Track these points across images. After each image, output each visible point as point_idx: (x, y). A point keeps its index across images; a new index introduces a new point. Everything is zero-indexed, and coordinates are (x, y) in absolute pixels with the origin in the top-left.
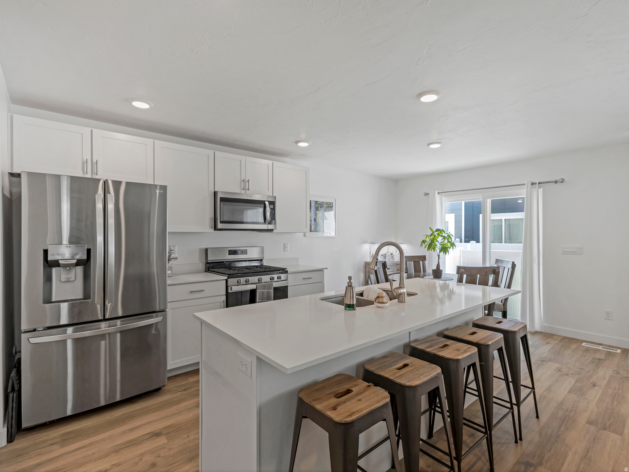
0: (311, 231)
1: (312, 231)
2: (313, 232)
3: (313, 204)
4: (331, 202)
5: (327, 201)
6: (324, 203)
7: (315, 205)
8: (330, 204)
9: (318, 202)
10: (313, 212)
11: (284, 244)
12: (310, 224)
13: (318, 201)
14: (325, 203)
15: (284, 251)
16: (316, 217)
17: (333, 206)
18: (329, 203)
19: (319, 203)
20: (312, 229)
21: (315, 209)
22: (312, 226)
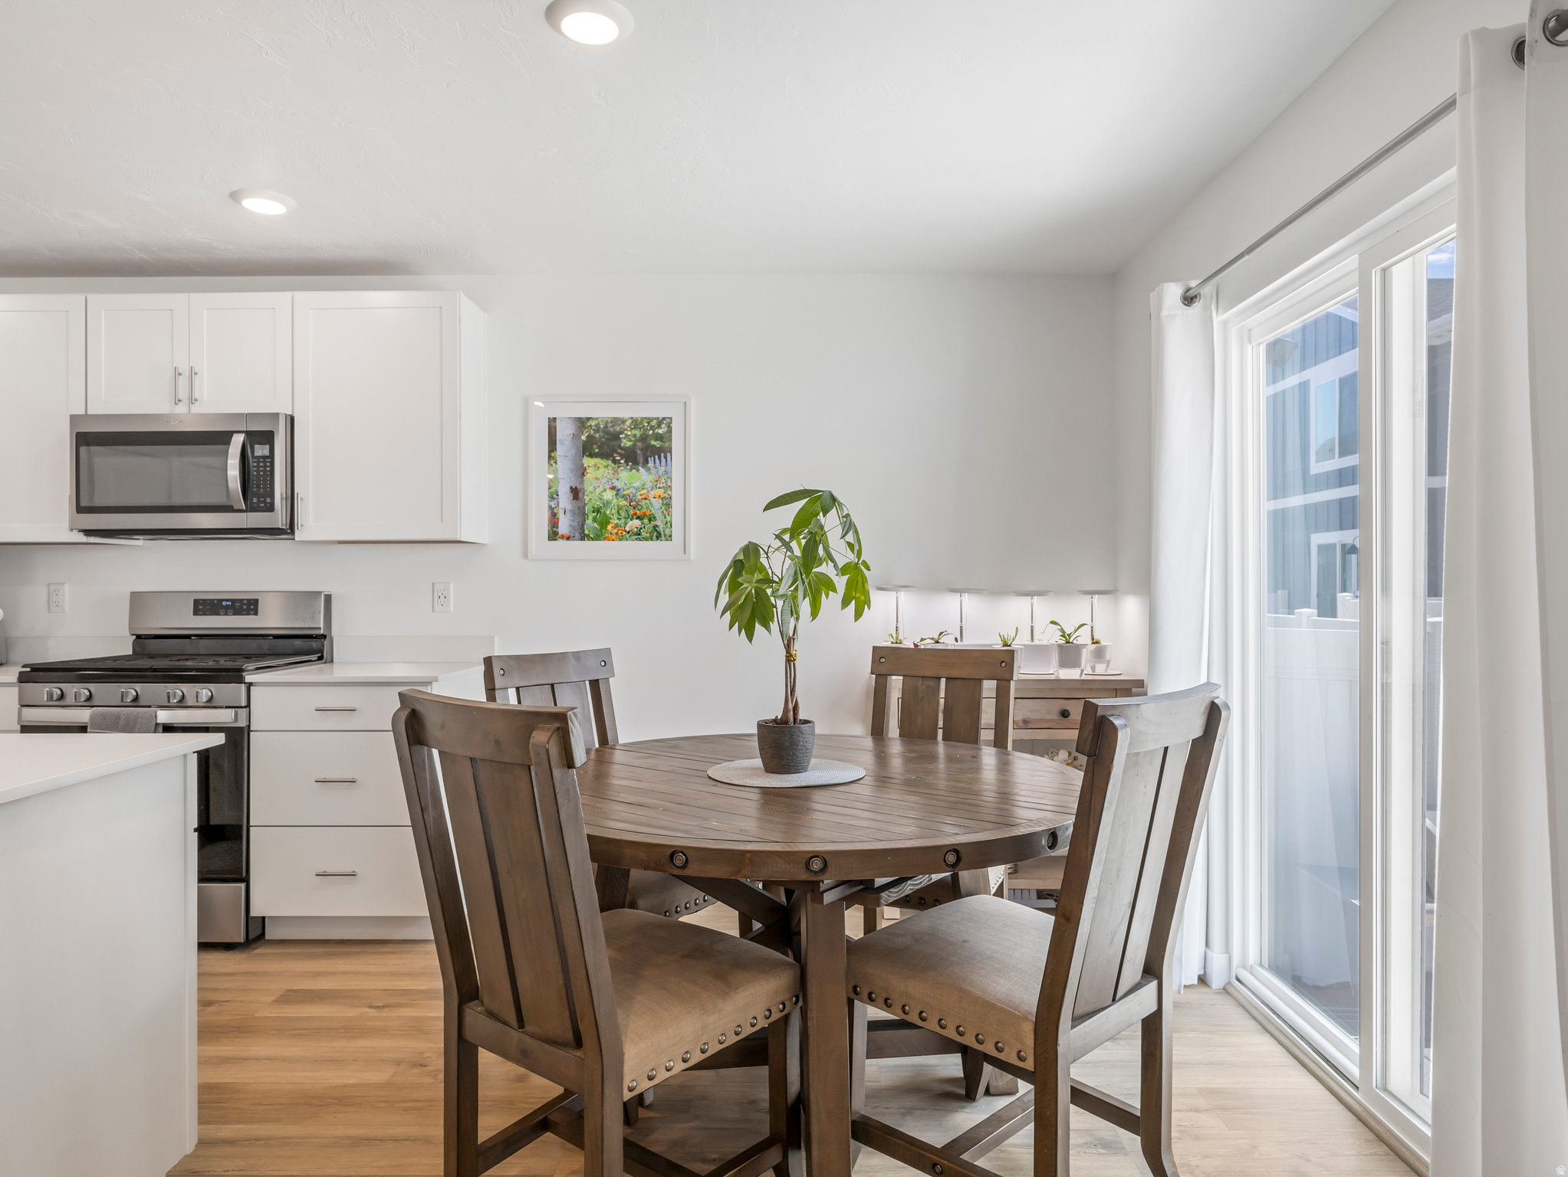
0: (553, 535)
1: (562, 537)
2: (568, 539)
3: (564, 432)
4: (661, 416)
5: (639, 414)
6: (623, 421)
7: (575, 437)
8: (654, 423)
9: (593, 423)
10: (564, 464)
11: (433, 584)
12: (551, 508)
13: (589, 419)
14: (628, 423)
15: (433, 611)
16: (582, 482)
17: (670, 431)
18: (650, 420)
19: (597, 425)
20: (564, 527)
21: (573, 451)
22: (561, 515)
